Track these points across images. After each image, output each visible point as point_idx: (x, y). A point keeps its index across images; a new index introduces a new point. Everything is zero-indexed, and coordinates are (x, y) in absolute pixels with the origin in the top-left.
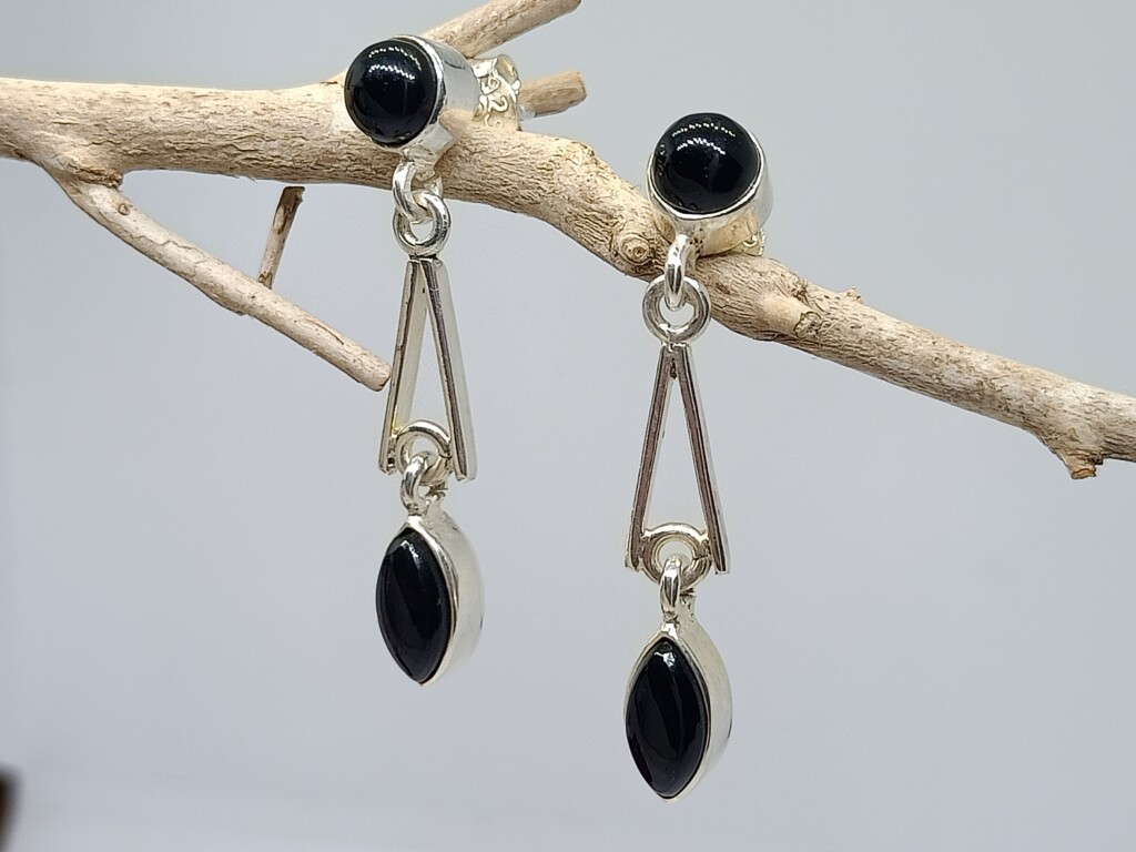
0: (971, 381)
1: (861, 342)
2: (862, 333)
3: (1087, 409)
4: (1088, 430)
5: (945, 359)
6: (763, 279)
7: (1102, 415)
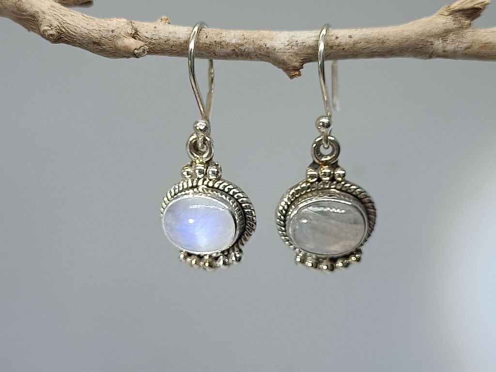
0: (229, 50)
1: (171, 47)
2: (172, 43)
3: (287, 47)
4: (291, 58)
5: (214, 44)
6: (115, 34)
7: (296, 48)
